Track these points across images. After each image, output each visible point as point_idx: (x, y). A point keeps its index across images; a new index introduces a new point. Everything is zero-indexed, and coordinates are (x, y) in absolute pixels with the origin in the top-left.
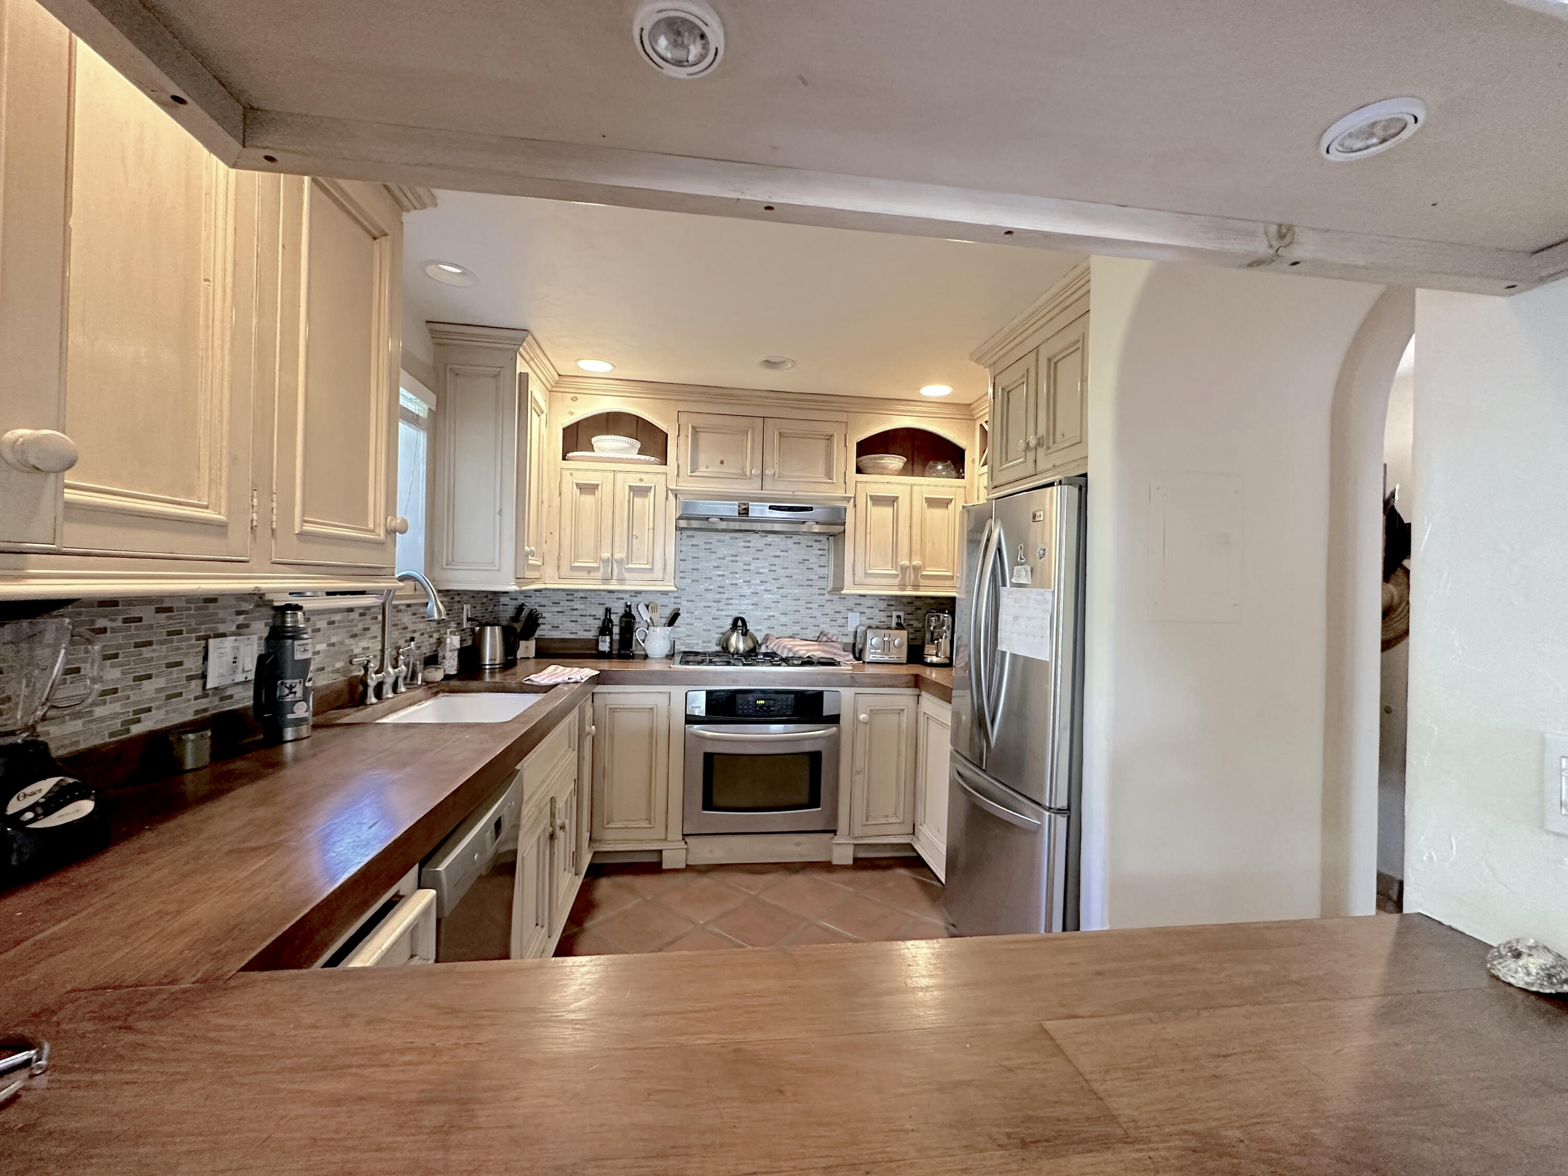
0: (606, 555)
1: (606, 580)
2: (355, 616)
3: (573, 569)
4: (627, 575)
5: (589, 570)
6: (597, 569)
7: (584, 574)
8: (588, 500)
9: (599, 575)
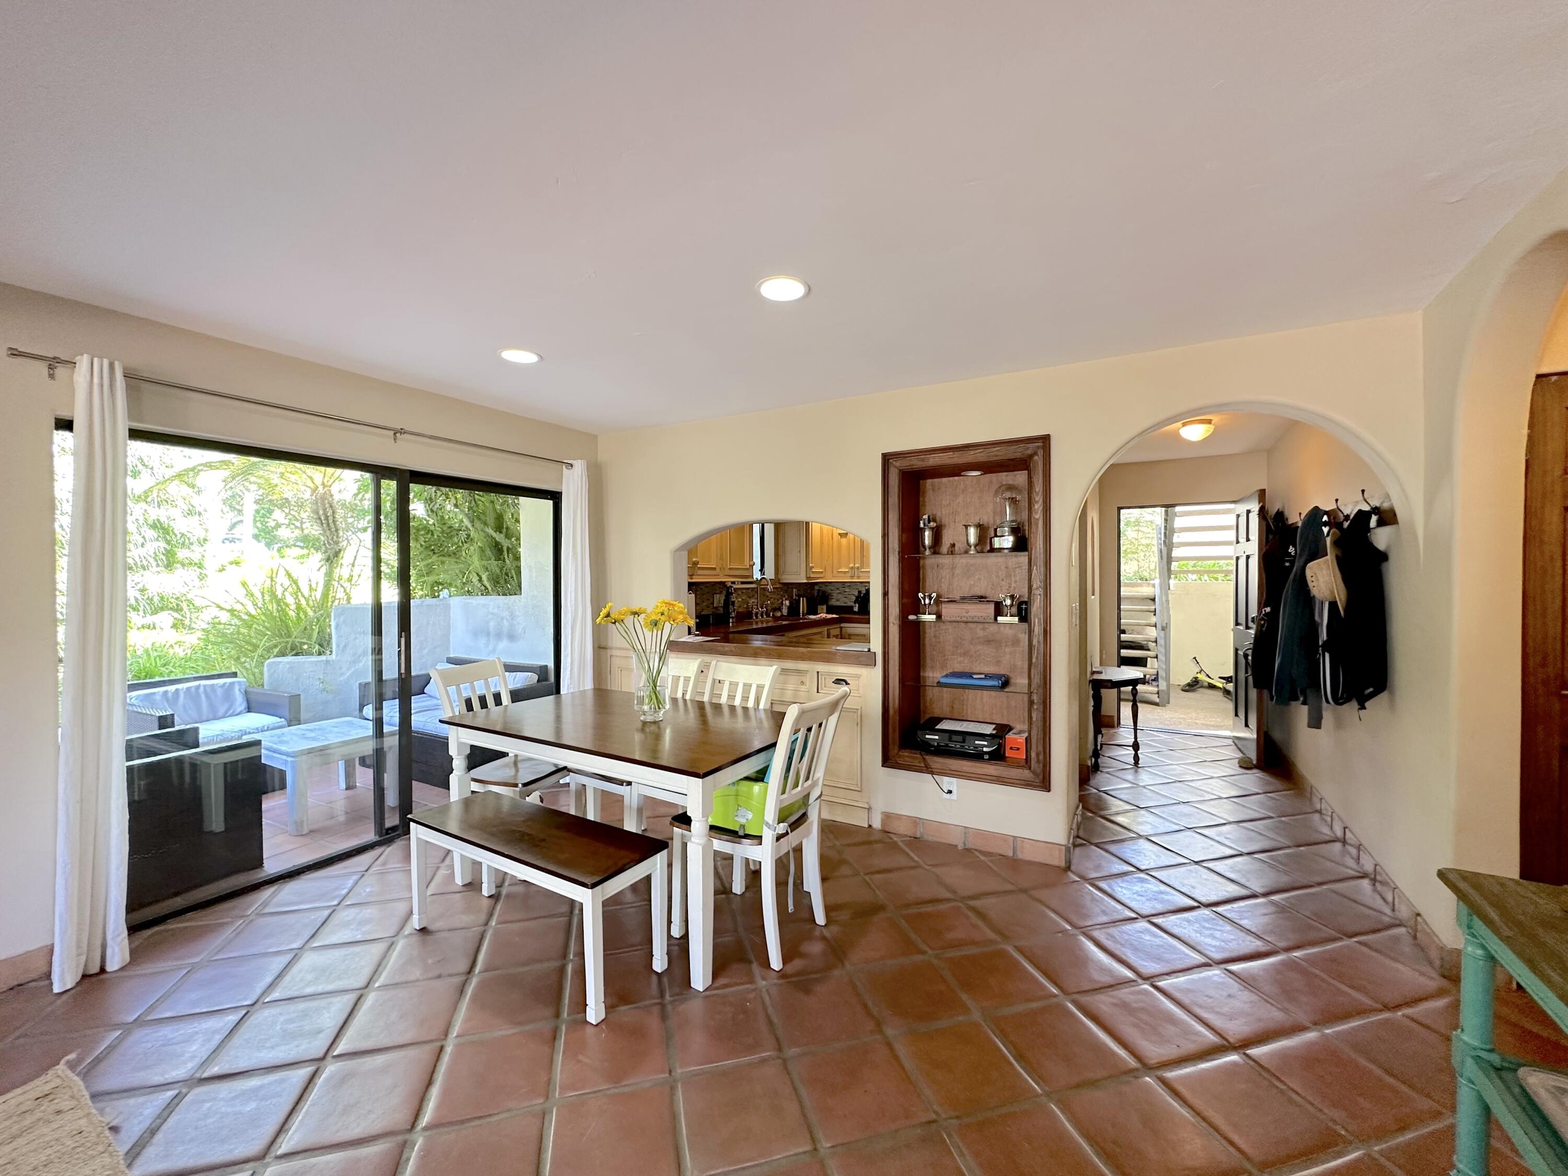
0: (852, 565)
1: (852, 577)
2: (750, 591)
3: (839, 572)
4: (861, 574)
5: (845, 572)
6: (848, 572)
7: (843, 575)
8: (844, 541)
9: (849, 575)
